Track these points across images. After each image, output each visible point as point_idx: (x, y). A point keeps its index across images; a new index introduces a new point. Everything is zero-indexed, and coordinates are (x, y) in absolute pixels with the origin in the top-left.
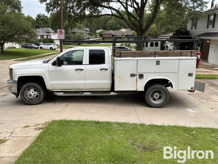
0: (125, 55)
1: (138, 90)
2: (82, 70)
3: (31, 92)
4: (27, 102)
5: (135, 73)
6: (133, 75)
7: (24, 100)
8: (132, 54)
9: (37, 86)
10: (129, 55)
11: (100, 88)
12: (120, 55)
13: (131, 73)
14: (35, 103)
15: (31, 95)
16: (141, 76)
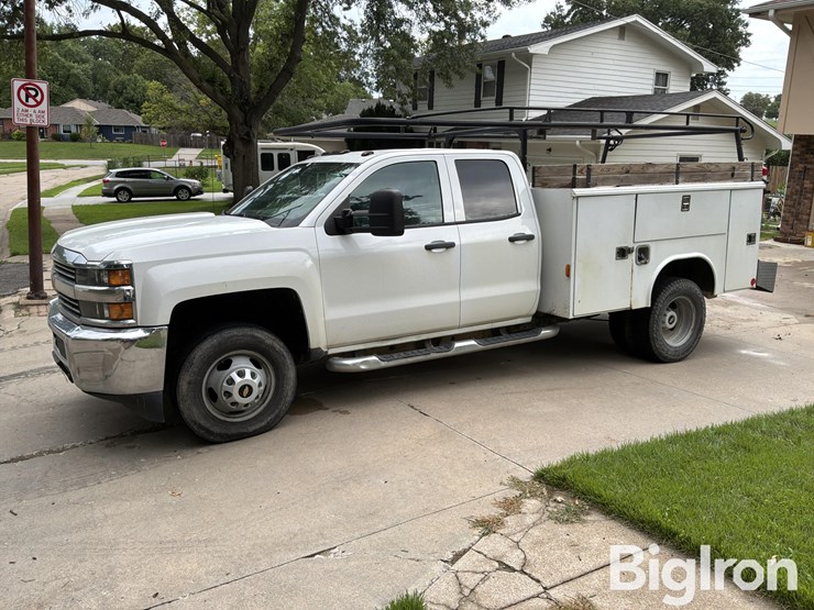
0: (601, 176)
1: (634, 308)
2: (450, 246)
3: (248, 372)
4: (216, 429)
5: (630, 245)
6: (622, 253)
7: (202, 422)
8: (620, 173)
9: (269, 342)
10: (614, 178)
11: (504, 316)
12: (588, 179)
13: (619, 246)
14: (258, 426)
15: (250, 388)
16: (643, 254)
